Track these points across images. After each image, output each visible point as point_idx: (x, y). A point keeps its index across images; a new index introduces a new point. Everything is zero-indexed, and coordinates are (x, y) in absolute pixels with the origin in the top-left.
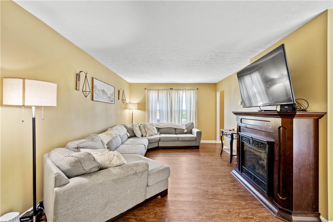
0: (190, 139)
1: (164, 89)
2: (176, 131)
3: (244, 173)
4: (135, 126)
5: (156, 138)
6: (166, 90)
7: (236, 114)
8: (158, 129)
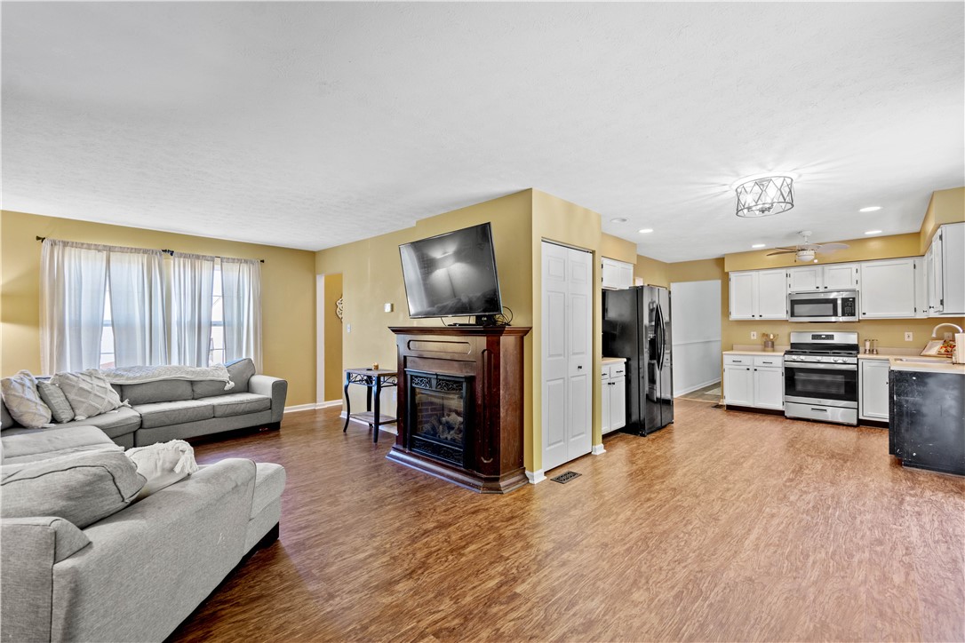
0: (252, 407)
1: (137, 251)
2: (194, 388)
3: (418, 447)
4: (17, 386)
5: (129, 419)
6: (145, 252)
7: (397, 331)
8: (120, 388)
